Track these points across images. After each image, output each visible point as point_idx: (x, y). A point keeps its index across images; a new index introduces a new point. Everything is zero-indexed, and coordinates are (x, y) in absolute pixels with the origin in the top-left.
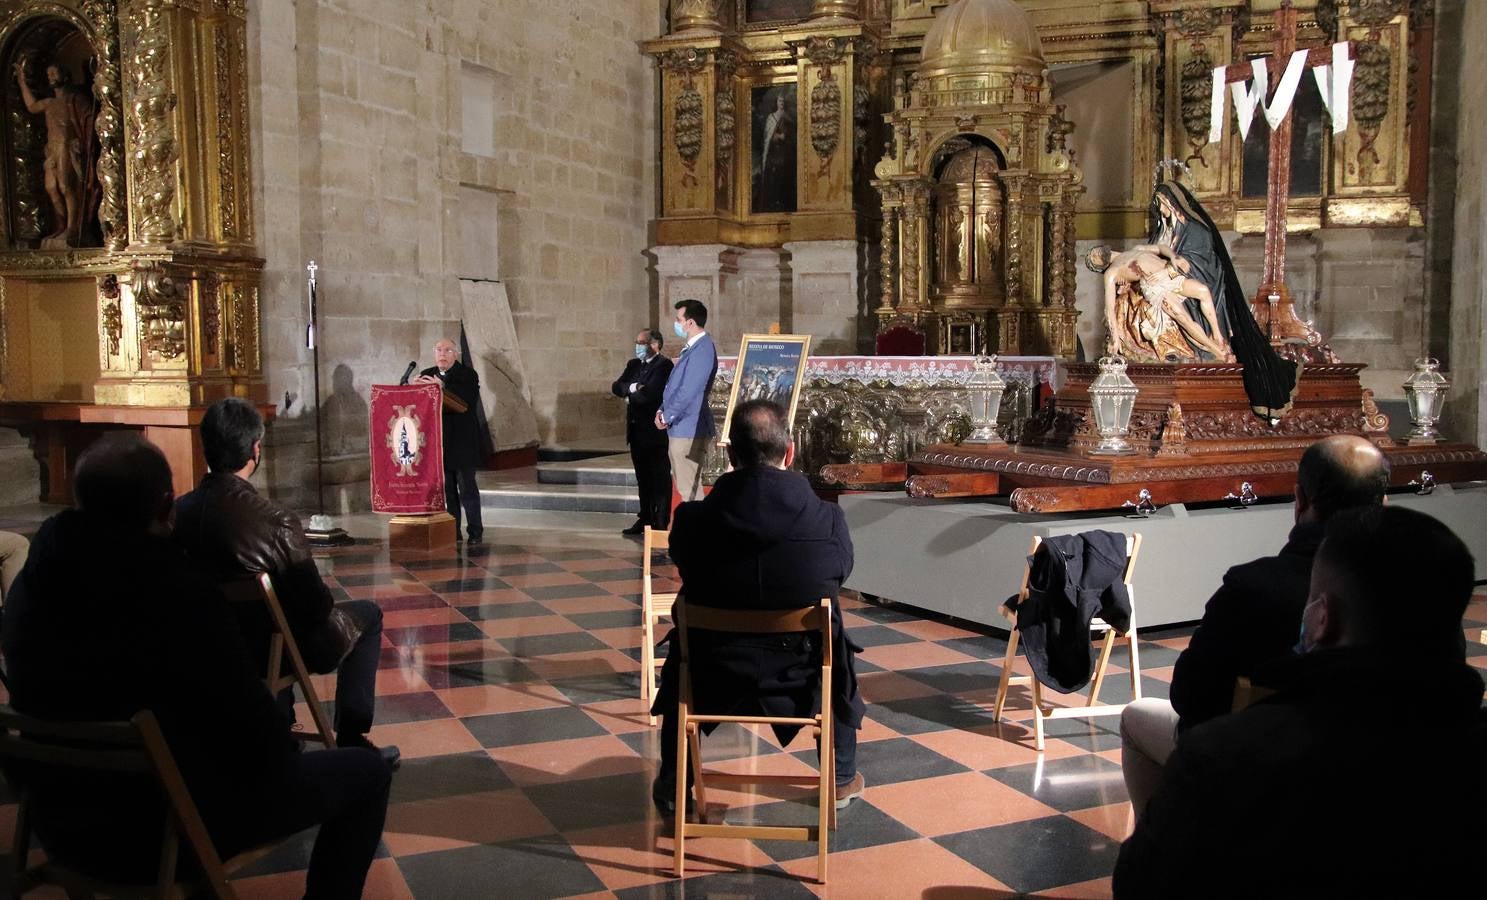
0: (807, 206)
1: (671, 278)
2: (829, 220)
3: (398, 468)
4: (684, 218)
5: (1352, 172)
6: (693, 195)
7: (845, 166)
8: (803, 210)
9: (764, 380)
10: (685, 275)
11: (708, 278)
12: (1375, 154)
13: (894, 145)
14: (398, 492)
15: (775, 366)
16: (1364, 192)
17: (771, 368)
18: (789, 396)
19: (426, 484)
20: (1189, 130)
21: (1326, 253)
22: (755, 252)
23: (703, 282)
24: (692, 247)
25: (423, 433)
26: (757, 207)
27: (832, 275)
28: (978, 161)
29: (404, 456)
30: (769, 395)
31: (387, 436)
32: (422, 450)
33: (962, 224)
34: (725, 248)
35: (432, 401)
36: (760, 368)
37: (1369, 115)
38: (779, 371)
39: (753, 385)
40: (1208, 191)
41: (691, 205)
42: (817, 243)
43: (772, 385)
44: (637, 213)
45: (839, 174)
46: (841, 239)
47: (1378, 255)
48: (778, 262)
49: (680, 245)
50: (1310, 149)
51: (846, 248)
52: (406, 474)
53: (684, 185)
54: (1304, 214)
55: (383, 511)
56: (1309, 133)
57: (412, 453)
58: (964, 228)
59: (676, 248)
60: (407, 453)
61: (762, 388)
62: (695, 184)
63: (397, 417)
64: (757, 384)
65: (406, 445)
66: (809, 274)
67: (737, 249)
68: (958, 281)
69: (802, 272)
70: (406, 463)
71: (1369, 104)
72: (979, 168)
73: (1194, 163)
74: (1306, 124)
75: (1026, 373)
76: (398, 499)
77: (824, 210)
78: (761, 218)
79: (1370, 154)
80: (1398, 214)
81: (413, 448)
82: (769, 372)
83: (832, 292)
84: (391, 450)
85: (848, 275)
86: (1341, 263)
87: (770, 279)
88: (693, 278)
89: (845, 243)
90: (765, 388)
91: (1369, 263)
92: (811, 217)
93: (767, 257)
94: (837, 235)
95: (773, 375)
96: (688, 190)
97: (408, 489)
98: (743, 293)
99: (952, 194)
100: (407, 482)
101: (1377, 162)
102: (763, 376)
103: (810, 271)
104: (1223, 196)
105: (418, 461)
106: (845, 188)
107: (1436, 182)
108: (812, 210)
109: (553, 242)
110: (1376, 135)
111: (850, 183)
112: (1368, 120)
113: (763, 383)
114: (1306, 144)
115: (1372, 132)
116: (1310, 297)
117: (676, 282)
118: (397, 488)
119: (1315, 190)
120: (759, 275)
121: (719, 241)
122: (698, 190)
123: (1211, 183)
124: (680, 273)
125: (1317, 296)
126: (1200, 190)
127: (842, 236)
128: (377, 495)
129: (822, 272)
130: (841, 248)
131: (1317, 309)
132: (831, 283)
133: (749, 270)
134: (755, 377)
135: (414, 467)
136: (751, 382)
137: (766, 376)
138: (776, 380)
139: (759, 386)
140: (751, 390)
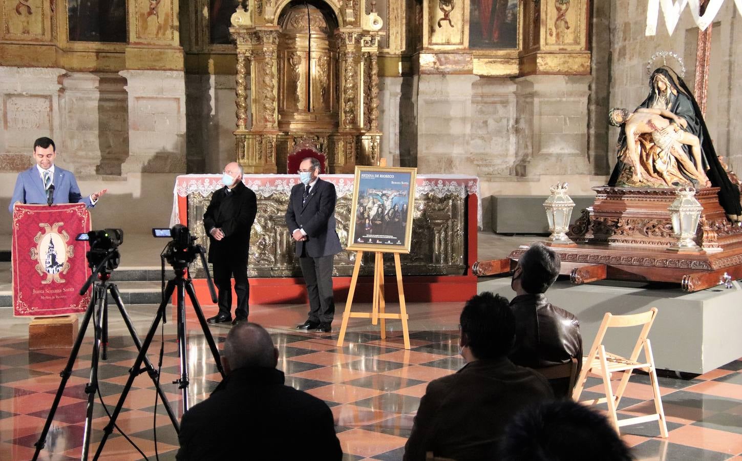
0: (137, 41)
1: (9, 95)
2: (161, 53)
3: (45, 276)
4: (20, 42)
5: (551, 35)
6: (28, 23)
7: (172, 9)
8: (136, 43)
9: (379, 201)
10: (24, 93)
11: (48, 97)
12: (566, 23)
14: (42, 298)
15: (388, 190)
16: (560, 50)
17: (384, 192)
18: (405, 213)
19: (72, 290)
21: (536, 92)
22: (77, 75)
23: (42, 100)
24: (31, 69)
25: (72, 247)
26: (74, 35)
27: (163, 99)
28: (311, 17)
29: (51, 266)
30: (386, 212)
31: (32, 250)
32: (70, 260)
33: (300, 66)
34: (62, 71)
35: (81, 219)
36: (374, 192)
38: (392, 194)
39: (370, 205)
40: (454, 44)
41: (26, 32)
42: (151, 72)
43: (388, 205)
45: (167, 15)
46: (171, 70)
47: (570, 94)
48: (97, 84)
49: (19, 67)
50: (509, 15)
51: (176, 78)
52: (53, 282)
53: (19, 13)
54: (508, 62)
55: (27, 314)
56: (509, 4)
57: (60, 263)
58: (301, 69)
59: (15, 69)
60: (54, 263)
61: (379, 206)
62: (30, 13)
63: (43, 231)
64: (374, 203)
65: (54, 257)
66: (142, 98)
68: (297, 110)
69: (137, 96)
70: (53, 274)
72: (312, 23)
73: (443, 23)
75: (459, 188)
76: (44, 304)
77: (154, 45)
78: (79, 45)
79: (563, 23)
80: (582, 65)
81: (62, 258)
82: (383, 195)
83: (162, 113)
84: (36, 262)
85: (178, 99)
86: (546, 99)
87: (89, 99)
88: (32, 96)
89: (174, 73)
90: (382, 206)
91: (564, 99)
92: (144, 50)
93: (86, 80)
94: (168, 67)
95: (388, 197)
96: (23, 18)
97: (54, 294)
98: (65, 109)
99: (290, 41)
100: (53, 289)
101: (568, 28)
103: (144, 95)
104: (465, 49)
105: (67, 270)
106: (172, 27)
107: (598, 42)
108: (145, 44)
110: (567, 10)
111: (176, 23)
113: (379, 203)
114: (507, 11)
115: (564, 7)
116: (512, 122)
117: (14, 98)
118: (42, 295)
119: (514, 45)
120: (79, 95)
121: (55, 65)
122: (33, 17)
123: (456, 39)
124: (19, 91)
125: (517, 121)
126: (448, 43)
127: (172, 67)
128: (19, 301)
129: (155, 96)
130: (172, 77)
131: (517, 131)
132: (162, 106)
133: (71, 89)
134: (371, 198)
135: (62, 275)
136: (368, 202)
137: (381, 197)
138: (390, 200)
139: (376, 205)
140: (369, 208)
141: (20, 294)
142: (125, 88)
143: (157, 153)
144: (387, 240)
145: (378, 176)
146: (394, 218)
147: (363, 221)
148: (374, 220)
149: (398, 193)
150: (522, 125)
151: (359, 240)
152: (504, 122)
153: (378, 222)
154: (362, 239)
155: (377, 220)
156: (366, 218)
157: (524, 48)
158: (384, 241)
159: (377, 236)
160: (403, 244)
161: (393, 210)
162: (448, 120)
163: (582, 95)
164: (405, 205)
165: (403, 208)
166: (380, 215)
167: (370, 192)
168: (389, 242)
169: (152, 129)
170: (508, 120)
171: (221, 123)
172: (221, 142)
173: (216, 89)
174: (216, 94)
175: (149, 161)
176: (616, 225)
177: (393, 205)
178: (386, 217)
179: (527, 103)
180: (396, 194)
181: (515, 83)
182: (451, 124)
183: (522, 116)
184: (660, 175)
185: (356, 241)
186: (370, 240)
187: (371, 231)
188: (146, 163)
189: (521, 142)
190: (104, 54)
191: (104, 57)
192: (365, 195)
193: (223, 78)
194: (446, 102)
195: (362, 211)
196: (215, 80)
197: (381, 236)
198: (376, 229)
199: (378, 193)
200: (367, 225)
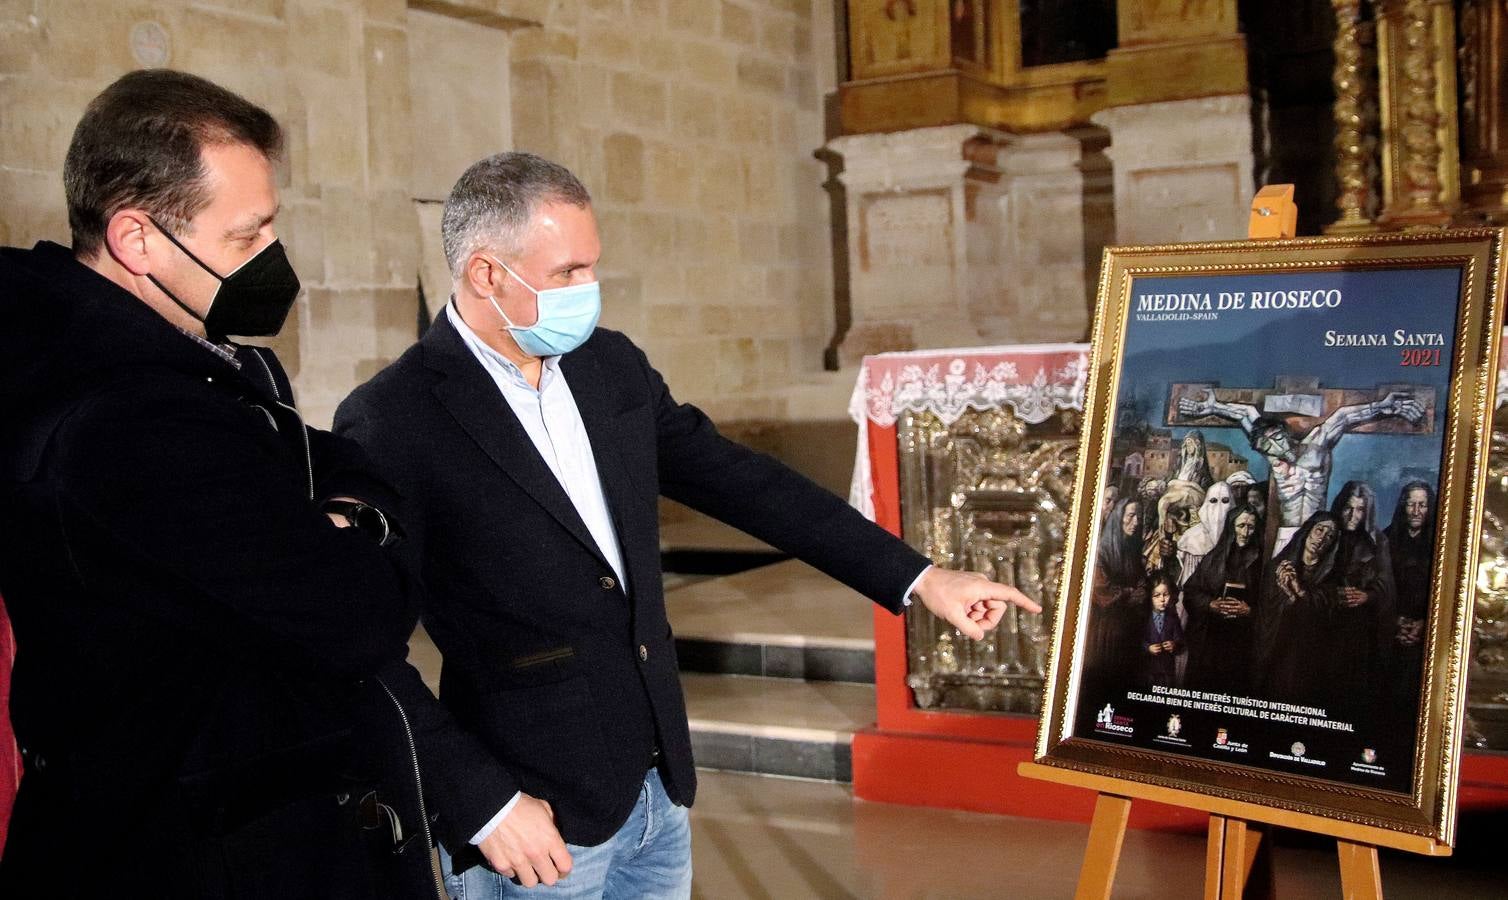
0: (1135, 36)
1: (871, 197)
2: (1189, 57)
4: (891, 79)
6: (908, 34)
8: (1132, 43)
9: (1241, 463)
10: (898, 189)
11: (942, 192)
15: (1300, 389)
17: (1275, 404)
22: (1030, 141)
23: (933, 200)
24: (910, 134)
26: (1033, 54)
27: (1196, 169)
34: (972, 131)
36: (1210, 403)
38: (1330, 415)
39: (1181, 487)
41: (904, 54)
42: (1164, 107)
44: (803, 80)
48: (1077, 157)
49: (887, 131)
51: (1228, 113)
53: (891, 16)
59: (879, 138)
61: (1239, 498)
62: (911, 12)
64: (1205, 477)
66: (1149, 171)
67: (998, 136)
69: (1137, 166)
77: (1176, 39)
78: (1041, 75)
82: (1270, 422)
83: (1198, 205)
85: (1232, 167)
87: (1062, 192)
88: (913, 193)
89: (1224, 103)
90: (1259, 500)
92: (1149, 56)
93: (1053, 149)
94: (1206, 87)
95: (1296, 438)
96: (898, 27)
98: (1010, 219)
102: (1239, 442)
103: (1149, 166)
108: (1152, 42)
109: (630, 129)
113: (1240, 476)
117: (880, 203)
120: (1040, 184)
121: (961, 119)
122: (917, 23)
124: (888, 185)
127: (1219, 89)
129: (1177, 164)
130: (1216, 112)
132: (1196, 186)
133: (1021, 175)
134: (1191, 444)
136: (1174, 469)
137: (1253, 437)
138: (1312, 459)
139: (1218, 490)
140: (1174, 510)
142: (1106, 151)
144: (1287, 734)
145: (1235, 301)
146: (1337, 578)
147: (1136, 594)
149: (1367, 410)
151: (1106, 716)
153: (1231, 607)
154: (1123, 711)
155: (1217, 592)
156: (1157, 576)
158: (1263, 745)
159: (1215, 702)
161: (1328, 524)
164: (1418, 495)
165: (1401, 513)
166: (1242, 559)
167: (1188, 405)
168: (1298, 749)
177: (1335, 489)
178: (1284, 574)
180: (1350, 413)
186: (1174, 724)
187: (1182, 660)
190: (1091, 87)
191: (1092, 93)
192: (1156, 424)
195: (1129, 530)
197: (1246, 707)
199: (1235, 410)
200: (1158, 621)
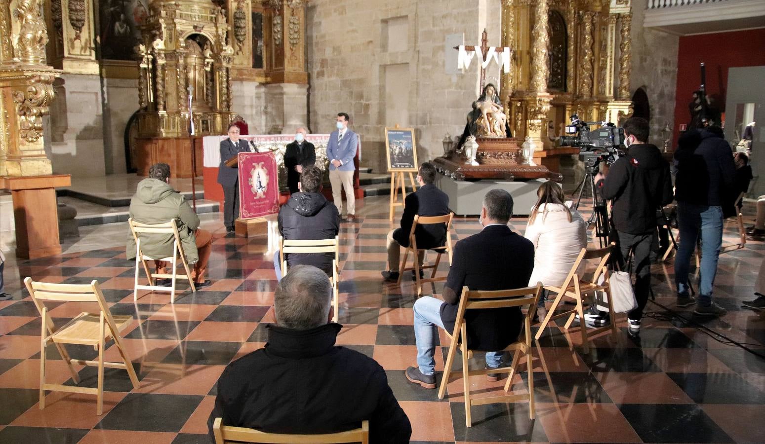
3: (256, 195)
7: (90, 37)
12: (295, 57)
13: (161, 33)
14: (255, 207)
15: (402, 140)
16: (293, 70)
19: (268, 201)
20: (238, 40)
25: (268, 177)
27: (87, 93)
29: (259, 188)
30: (403, 151)
31: (250, 179)
32: (268, 184)
35: (272, 160)
37: (295, 42)
38: (405, 142)
40: (245, 65)
43: (403, 147)
45: (86, 40)
46: (93, 74)
47: (299, 94)
50: (259, 50)
51: (95, 80)
52: (260, 197)
56: (259, 45)
57: (263, 186)
60: (261, 186)
61: (399, 149)
63: (254, 168)
65: (260, 182)
66: (75, 92)
69: (72, 90)
70: (260, 192)
71: (295, 39)
73: (240, 53)
74: (257, 41)
80: (304, 79)
81: (264, 184)
82: (400, 142)
83: (87, 102)
84: (251, 186)
85: (96, 94)
86: (289, 97)
90: (401, 148)
91: (297, 96)
94: (90, 73)
97: (260, 205)
100: (260, 201)
105: (266, 190)
106: (91, 48)
111: (93, 46)
112: (293, 44)
113: (399, 147)
116: (263, 108)
118: (255, 205)
119: (261, 67)
123: (245, 63)
125: (266, 108)
126: (242, 64)
128: (244, 210)
129: (82, 91)
131: (266, 113)
132: (86, 97)
135: (264, 193)
137: (399, 144)
138: (404, 145)
141: (245, 205)
142: (64, 85)
143: (85, 127)
146: (407, 154)
148: (398, 155)
150: (269, 109)
152: (259, 108)
153: (400, 156)
154: (394, 165)
156: (394, 155)
157: (267, 69)
158: (405, 166)
159: (401, 164)
160: (414, 167)
161: (406, 150)
162: (244, 106)
163: (304, 95)
165: (410, 150)
166: (400, 153)
169: (81, 112)
170: (261, 107)
171: (111, 108)
172: (112, 120)
173: (107, 87)
174: (108, 90)
175: (81, 132)
176: (483, 155)
177: (406, 148)
178: (404, 154)
179: (275, 98)
181: (266, 87)
182: (246, 108)
183: (269, 105)
184: (494, 131)
185: (392, 167)
186: (398, 166)
188: (79, 134)
189: (268, 118)
193: (111, 80)
194: (243, 96)
196: (107, 82)
197: (403, 164)
198: (401, 160)
